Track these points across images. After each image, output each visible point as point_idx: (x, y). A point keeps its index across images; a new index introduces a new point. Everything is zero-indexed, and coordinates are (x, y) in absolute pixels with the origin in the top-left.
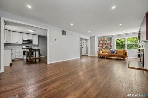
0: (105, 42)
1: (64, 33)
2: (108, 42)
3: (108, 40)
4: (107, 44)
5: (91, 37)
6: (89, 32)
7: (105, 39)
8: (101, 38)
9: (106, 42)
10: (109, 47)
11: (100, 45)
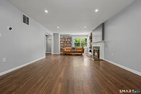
0: (66, 40)
1: (26, 20)
2: (69, 40)
3: (69, 39)
4: (68, 42)
5: (54, 34)
6: (58, 27)
7: (67, 37)
8: (63, 36)
9: (68, 40)
10: (70, 45)
11: (62, 42)
